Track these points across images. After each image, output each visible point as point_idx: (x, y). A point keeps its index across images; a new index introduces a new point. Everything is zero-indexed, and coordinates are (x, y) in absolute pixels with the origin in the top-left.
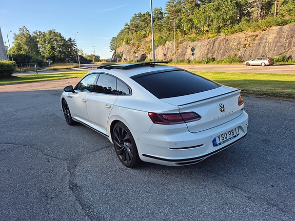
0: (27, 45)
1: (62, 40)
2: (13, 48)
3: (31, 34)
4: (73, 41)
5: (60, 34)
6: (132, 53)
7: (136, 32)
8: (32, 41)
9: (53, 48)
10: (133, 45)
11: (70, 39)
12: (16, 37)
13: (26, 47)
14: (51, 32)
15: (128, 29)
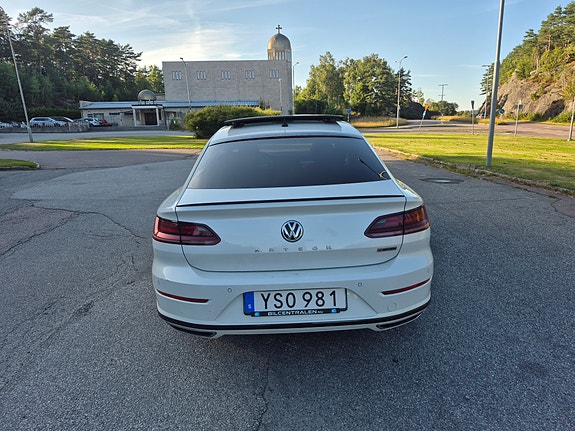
0: (327, 85)
1: (383, 73)
2: (305, 90)
3: (336, 65)
4: (407, 75)
5: (385, 63)
6: (529, 97)
7: (552, 48)
8: (334, 78)
9: (365, 89)
10: (537, 79)
11: (402, 71)
12: (314, 72)
13: (324, 88)
14: (368, 60)
15: (533, 43)
